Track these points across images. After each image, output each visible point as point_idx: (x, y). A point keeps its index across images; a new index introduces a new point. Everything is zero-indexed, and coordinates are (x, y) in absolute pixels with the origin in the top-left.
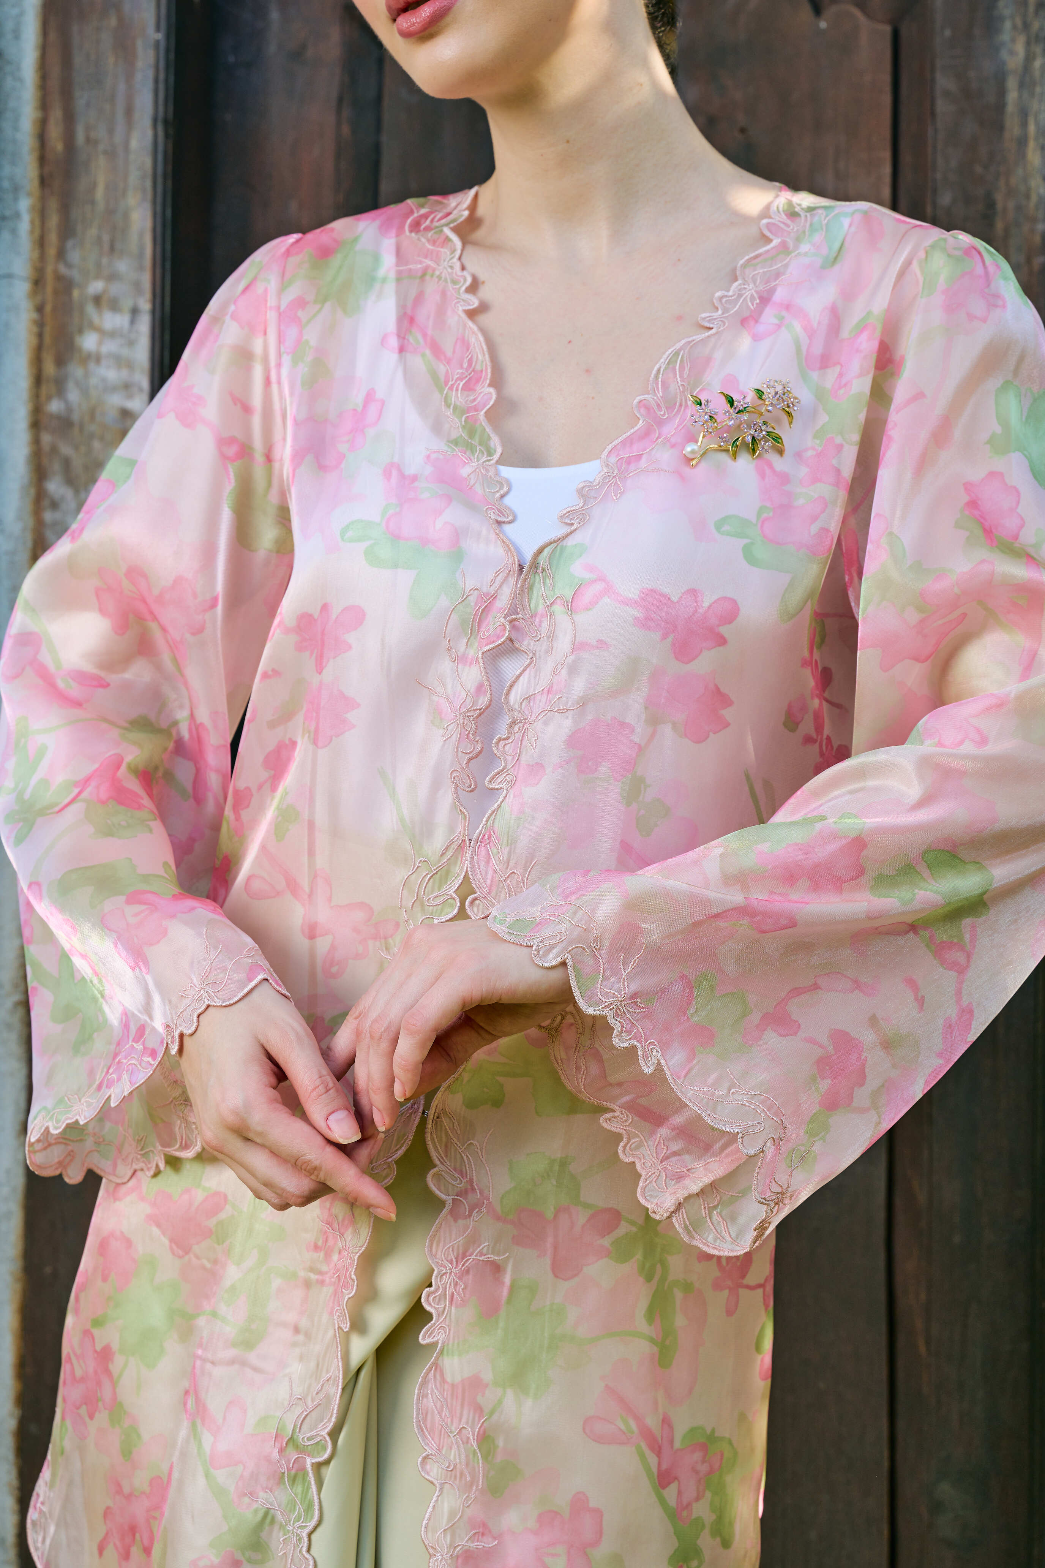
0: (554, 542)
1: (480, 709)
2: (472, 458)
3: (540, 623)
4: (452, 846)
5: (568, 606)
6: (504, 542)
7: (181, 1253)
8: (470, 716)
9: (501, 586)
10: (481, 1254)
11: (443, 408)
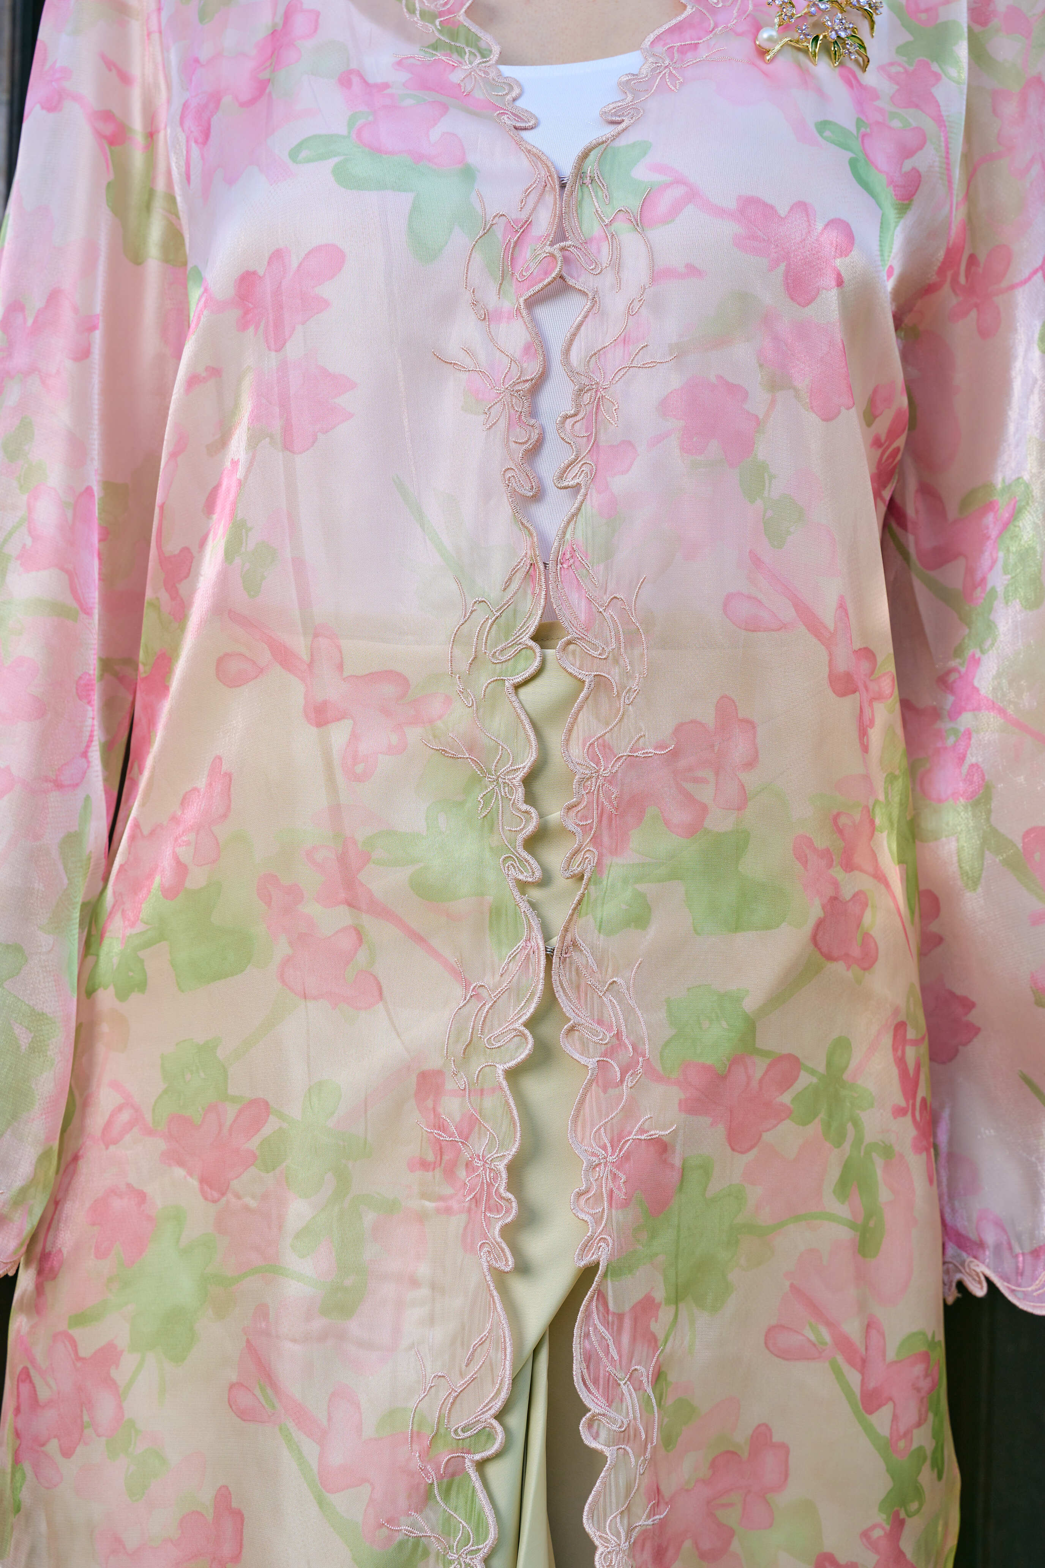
0: (603, 142)
1: (532, 380)
2: (463, 61)
3: (599, 251)
4: (518, 574)
5: (637, 221)
6: (529, 151)
7: (216, 1195)
8: (520, 391)
9: (534, 209)
10: (642, 1131)
11: (406, 14)
